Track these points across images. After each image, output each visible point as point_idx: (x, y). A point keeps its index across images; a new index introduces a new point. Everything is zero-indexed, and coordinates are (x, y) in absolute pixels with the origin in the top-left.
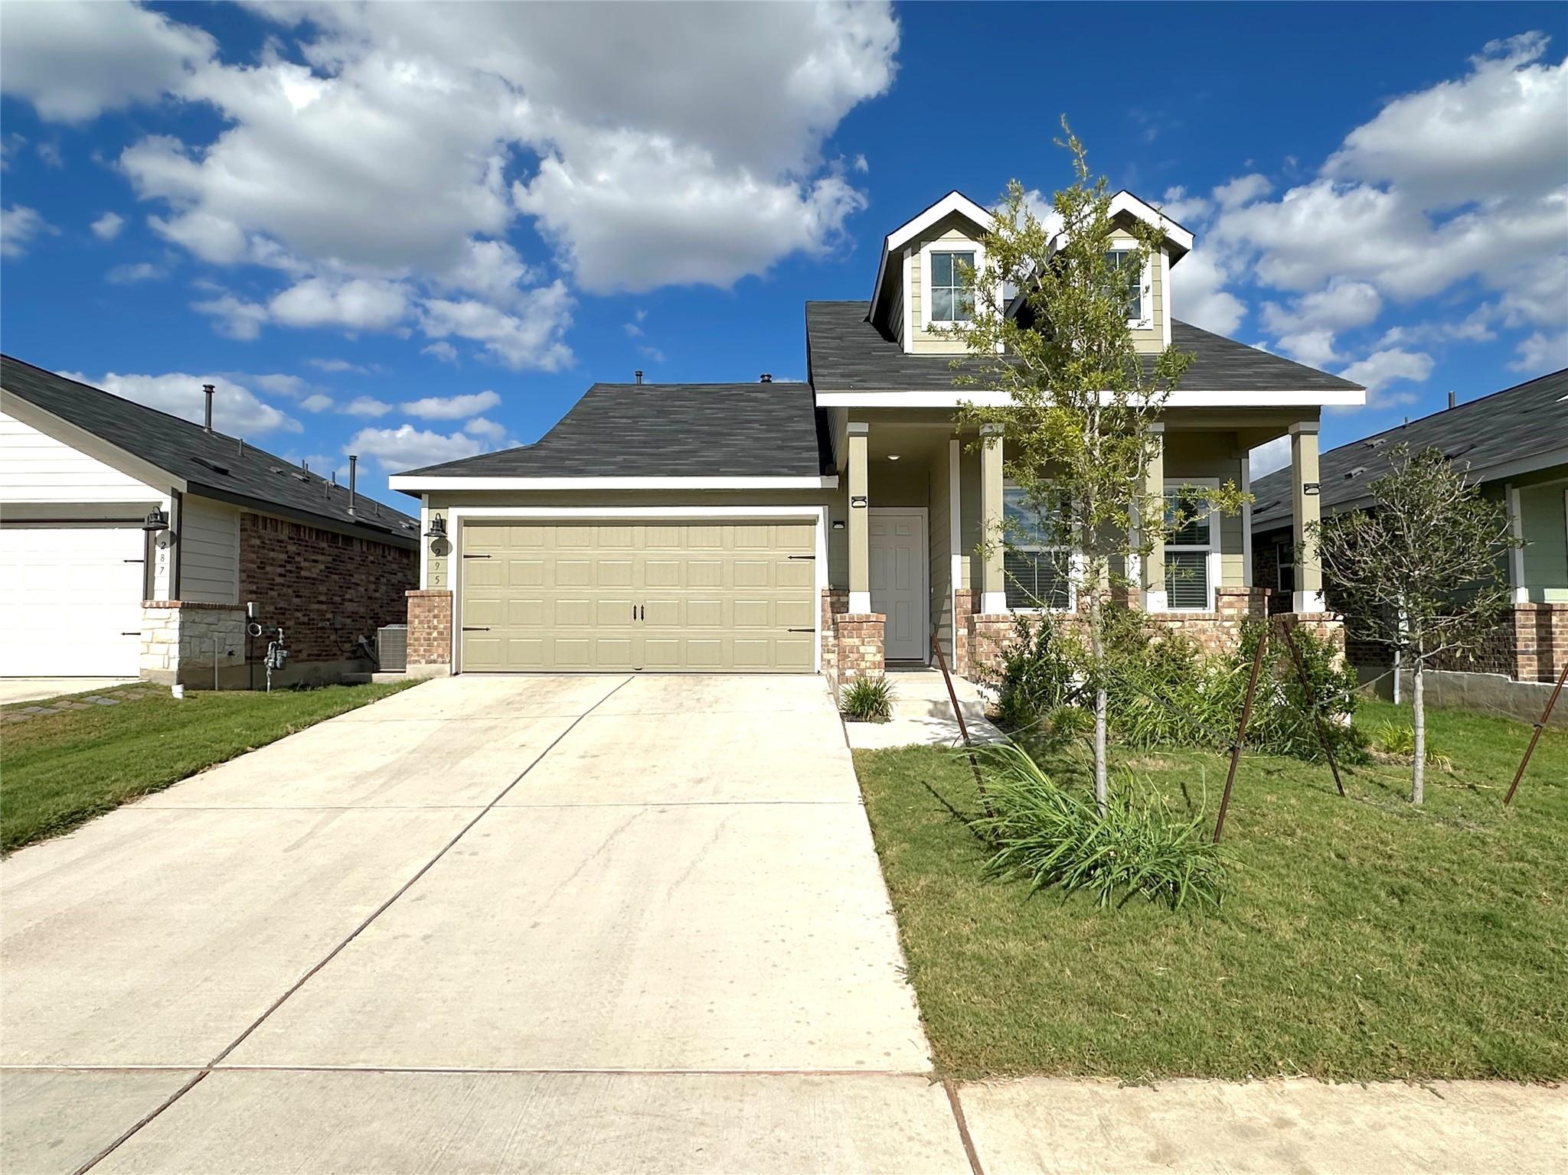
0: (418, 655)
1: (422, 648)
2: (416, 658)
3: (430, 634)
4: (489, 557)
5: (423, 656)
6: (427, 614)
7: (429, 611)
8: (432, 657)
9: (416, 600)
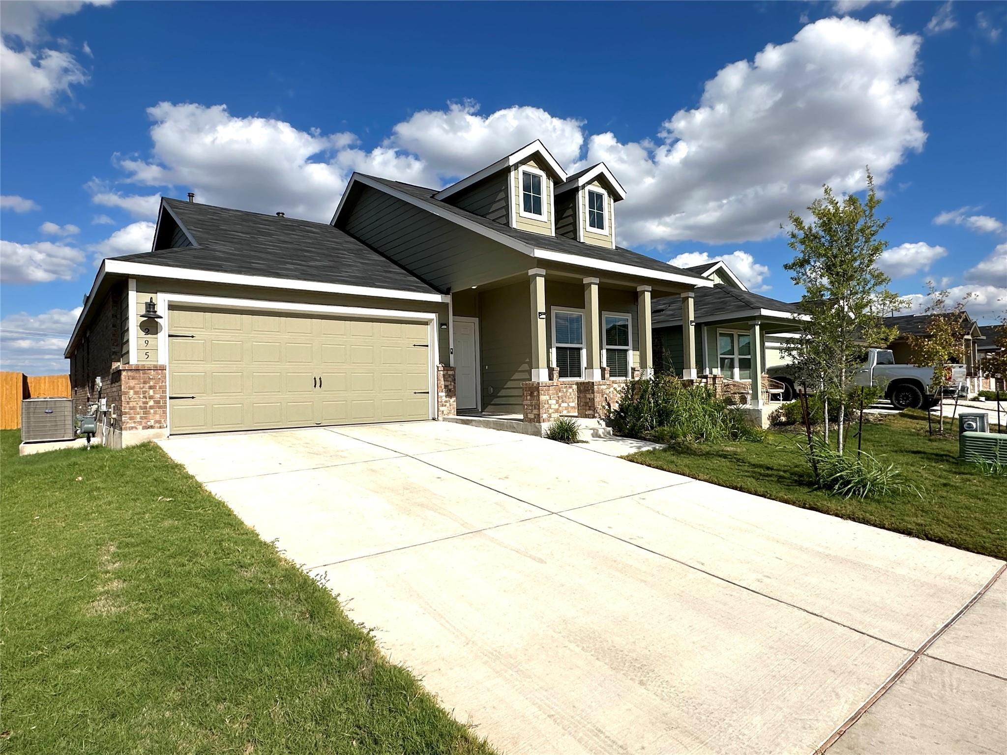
0: (135, 423)
1: (138, 416)
2: (133, 425)
3: (146, 403)
4: (193, 337)
5: (140, 423)
6: (142, 385)
7: (145, 383)
8: (149, 423)
9: (130, 373)
